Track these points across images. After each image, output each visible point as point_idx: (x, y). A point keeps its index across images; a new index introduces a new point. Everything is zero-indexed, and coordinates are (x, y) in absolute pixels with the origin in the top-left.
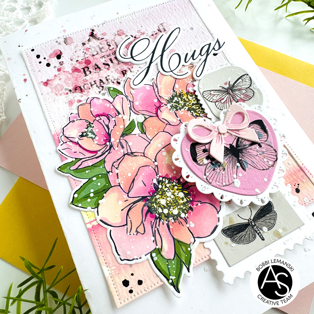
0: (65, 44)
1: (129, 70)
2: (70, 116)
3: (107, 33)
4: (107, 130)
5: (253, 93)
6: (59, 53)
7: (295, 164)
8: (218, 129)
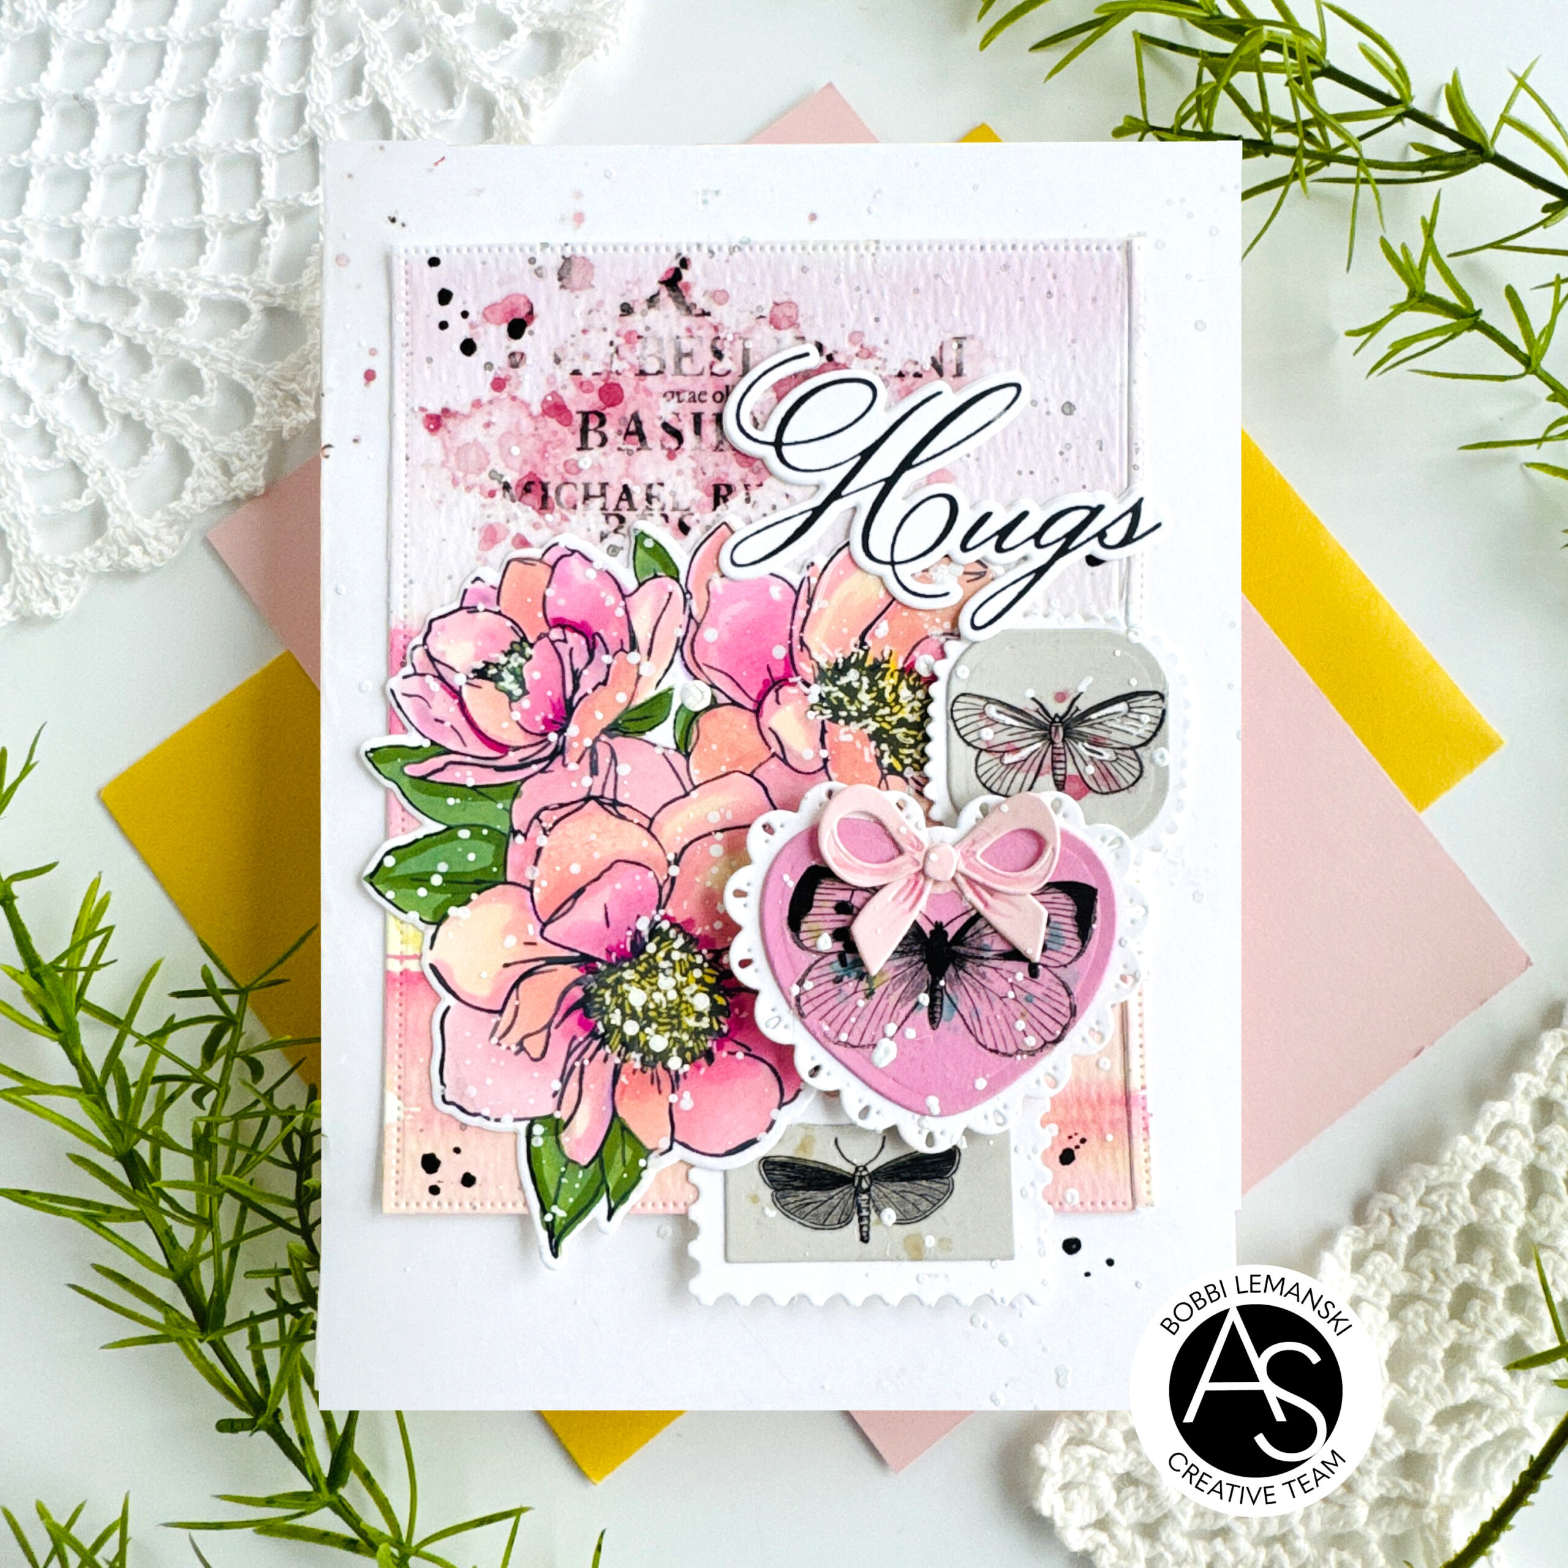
0: (558, 284)
1: (744, 492)
2: (468, 585)
3: (733, 293)
4: (569, 687)
5: (1137, 774)
6: (522, 313)
7: (1118, 1075)
8: (926, 856)
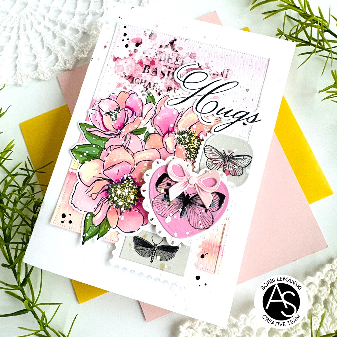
0: (149, 38)
1: (174, 90)
2: (111, 94)
3: (184, 49)
4: (126, 121)
5: (241, 173)
6: (140, 42)
7: (219, 241)
8: (190, 178)
